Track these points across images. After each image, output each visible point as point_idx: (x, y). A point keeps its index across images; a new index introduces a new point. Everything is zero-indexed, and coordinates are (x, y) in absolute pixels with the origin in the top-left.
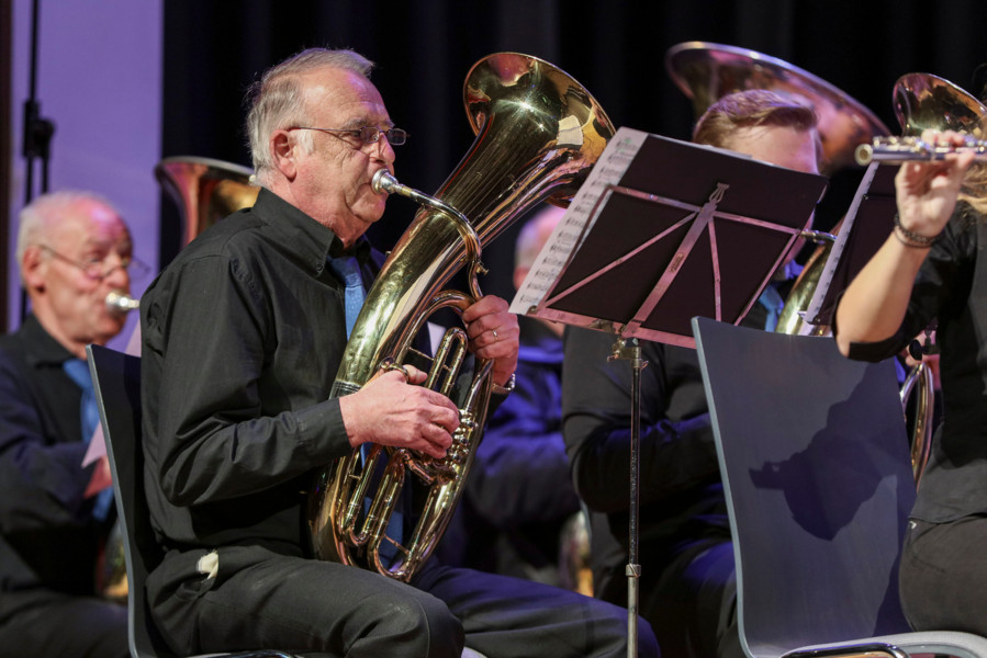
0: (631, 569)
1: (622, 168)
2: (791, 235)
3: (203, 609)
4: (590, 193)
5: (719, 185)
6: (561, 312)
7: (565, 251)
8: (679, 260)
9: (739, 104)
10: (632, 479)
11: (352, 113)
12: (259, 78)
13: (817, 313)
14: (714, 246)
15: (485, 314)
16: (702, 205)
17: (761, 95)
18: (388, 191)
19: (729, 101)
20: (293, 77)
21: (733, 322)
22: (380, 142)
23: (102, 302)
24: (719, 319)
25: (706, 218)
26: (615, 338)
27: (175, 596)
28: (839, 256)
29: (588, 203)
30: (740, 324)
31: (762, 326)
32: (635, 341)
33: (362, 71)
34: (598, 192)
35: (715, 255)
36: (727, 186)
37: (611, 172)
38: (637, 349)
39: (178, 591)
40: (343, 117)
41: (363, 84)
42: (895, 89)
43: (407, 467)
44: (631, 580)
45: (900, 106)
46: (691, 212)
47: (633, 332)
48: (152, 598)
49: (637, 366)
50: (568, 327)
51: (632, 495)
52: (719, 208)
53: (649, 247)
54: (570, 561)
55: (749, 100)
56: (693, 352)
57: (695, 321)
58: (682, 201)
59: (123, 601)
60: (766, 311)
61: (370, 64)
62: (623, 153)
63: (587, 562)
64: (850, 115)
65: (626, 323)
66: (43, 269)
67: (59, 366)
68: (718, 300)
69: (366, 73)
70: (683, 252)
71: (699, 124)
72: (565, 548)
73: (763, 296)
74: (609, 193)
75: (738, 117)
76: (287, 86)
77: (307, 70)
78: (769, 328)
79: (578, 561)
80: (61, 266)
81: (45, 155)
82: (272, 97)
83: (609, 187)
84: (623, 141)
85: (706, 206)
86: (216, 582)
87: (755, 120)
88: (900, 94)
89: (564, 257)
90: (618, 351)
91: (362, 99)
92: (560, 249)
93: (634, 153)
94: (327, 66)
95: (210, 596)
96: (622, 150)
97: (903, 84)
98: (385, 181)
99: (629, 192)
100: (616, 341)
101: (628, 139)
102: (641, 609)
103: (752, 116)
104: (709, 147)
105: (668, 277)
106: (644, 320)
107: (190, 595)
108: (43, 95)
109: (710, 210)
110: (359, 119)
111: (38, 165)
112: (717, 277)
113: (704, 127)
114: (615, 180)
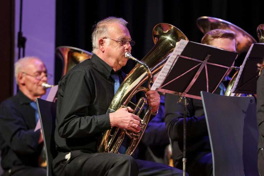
0: (184, 160)
1: (182, 50)
2: (228, 69)
3: (67, 169)
4: (173, 57)
5: (208, 55)
6: (165, 90)
7: (166, 73)
8: (197, 75)
9: (214, 32)
10: (184, 135)
11: (121, 36)
12: (96, 23)
13: (235, 90)
14: (207, 72)
15: (152, 94)
16: (203, 60)
17: (220, 30)
18: (129, 58)
19: (211, 32)
20: (106, 24)
21: (212, 93)
22: (128, 44)
23: (41, 86)
24: (208, 91)
25: (204, 64)
26: (179, 97)
27: (59, 166)
28: (241, 74)
29: (172, 60)
30: (213, 93)
31: (219, 94)
32: (185, 98)
33: (125, 24)
34: (175, 57)
35: (207, 74)
36: (210, 55)
37: (179, 51)
38: (186, 100)
39: (60, 165)
40: (118, 37)
41: (124, 28)
42: (258, 28)
43: (125, 134)
44: (184, 163)
45: (259, 34)
46: (200, 62)
47: (184, 95)
48: (53, 166)
49: (185, 105)
50: (166, 93)
51: (184, 140)
52: (208, 61)
53: (189, 72)
54: (167, 157)
55: (217, 31)
56: (201, 101)
57: (201, 92)
58: (198, 59)
59: (45, 168)
60: (220, 89)
61: (127, 23)
62: (182, 46)
63: (172, 157)
64: (247, 38)
65: (182, 93)
66: (24, 78)
67: (29, 104)
68: (208, 86)
69: (126, 25)
70: (198, 73)
71: (203, 38)
72: (166, 154)
73: (220, 85)
74: (178, 57)
75: (214, 36)
76: (104, 27)
77: (110, 23)
78: (221, 94)
79: (169, 157)
80: (29, 77)
81: (24, 47)
82: (99, 29)
83: (178, 55)
84: (182, 43)
85: (205, 60)
86: (69, 161)
87: (219, 36)
88: (259, 30)
89: (166, 75)
90: (180, 100)
91: (124, 32)
92: (165, 73)
93: (185, 46)
94: (115, 22)
95: (68, 165)
96: (182, 45)
97: (259, 27)
98: (128, 55)
99: (183, 57)
100: (180, 98)
101: (183, 43)
102: (186, 171)
103: (218, 35)
104: (205, 45)
105: (194, 80)
106: (187, 92)
107: (63, 165)
108: (23, 30)
109: (205, 61)
110: (123, 37)
111: (22, 49)
112: (207, 80)
113: (204, 39)
114: (180, 54)
